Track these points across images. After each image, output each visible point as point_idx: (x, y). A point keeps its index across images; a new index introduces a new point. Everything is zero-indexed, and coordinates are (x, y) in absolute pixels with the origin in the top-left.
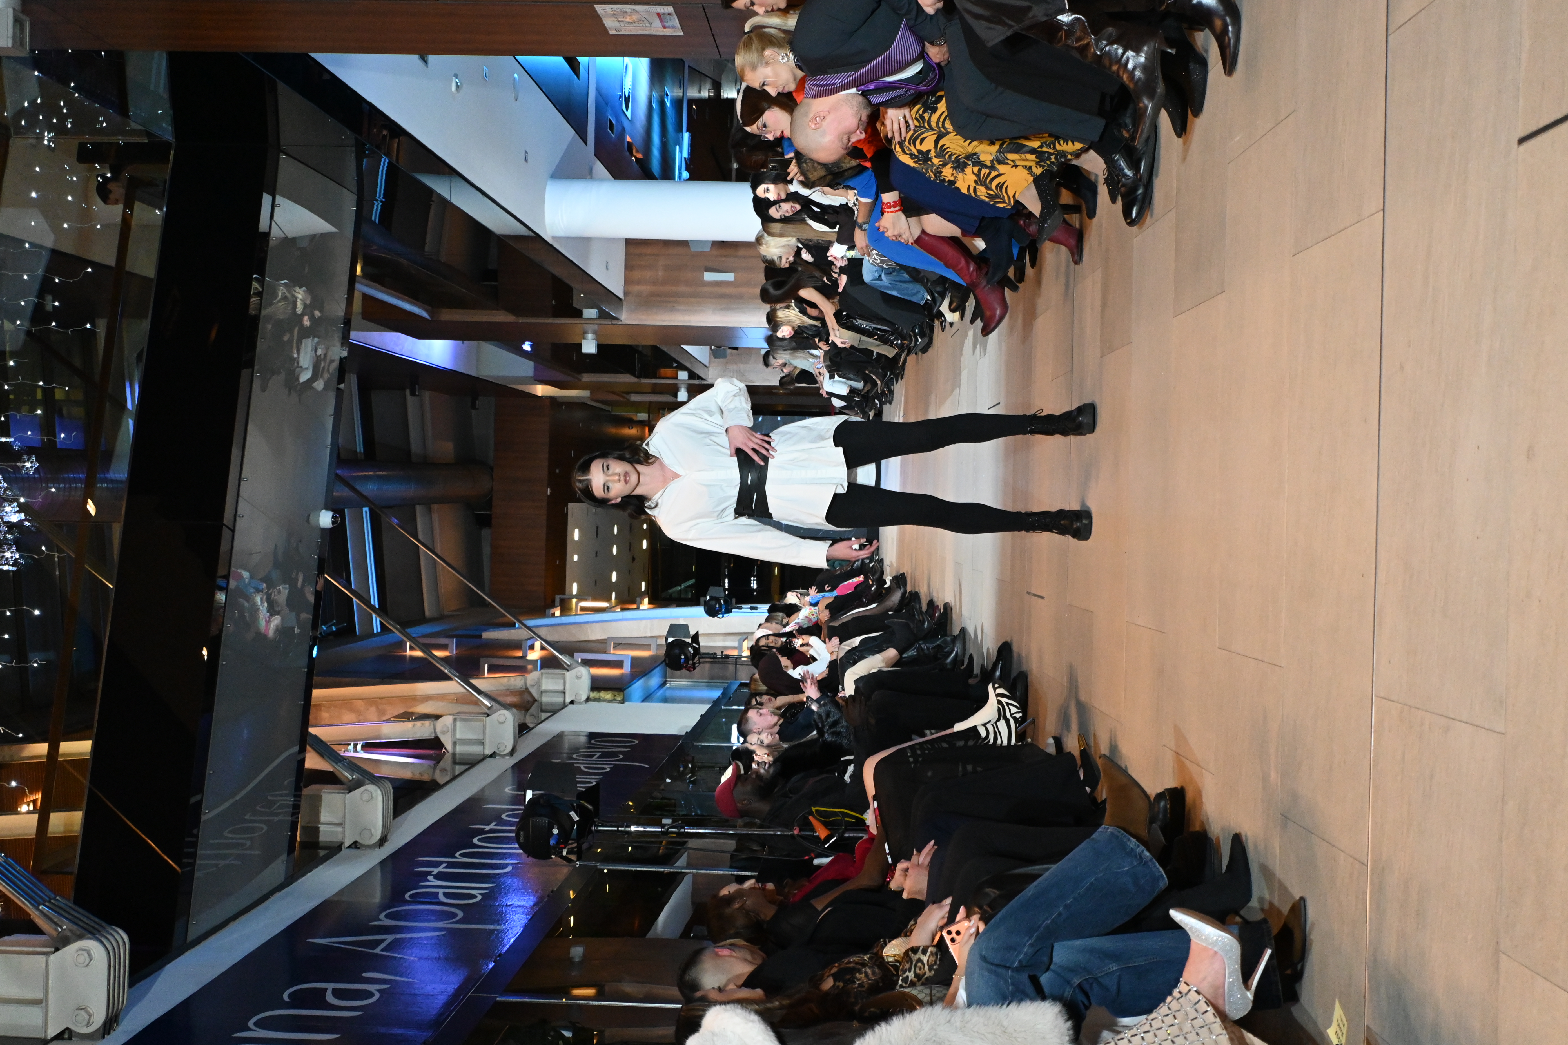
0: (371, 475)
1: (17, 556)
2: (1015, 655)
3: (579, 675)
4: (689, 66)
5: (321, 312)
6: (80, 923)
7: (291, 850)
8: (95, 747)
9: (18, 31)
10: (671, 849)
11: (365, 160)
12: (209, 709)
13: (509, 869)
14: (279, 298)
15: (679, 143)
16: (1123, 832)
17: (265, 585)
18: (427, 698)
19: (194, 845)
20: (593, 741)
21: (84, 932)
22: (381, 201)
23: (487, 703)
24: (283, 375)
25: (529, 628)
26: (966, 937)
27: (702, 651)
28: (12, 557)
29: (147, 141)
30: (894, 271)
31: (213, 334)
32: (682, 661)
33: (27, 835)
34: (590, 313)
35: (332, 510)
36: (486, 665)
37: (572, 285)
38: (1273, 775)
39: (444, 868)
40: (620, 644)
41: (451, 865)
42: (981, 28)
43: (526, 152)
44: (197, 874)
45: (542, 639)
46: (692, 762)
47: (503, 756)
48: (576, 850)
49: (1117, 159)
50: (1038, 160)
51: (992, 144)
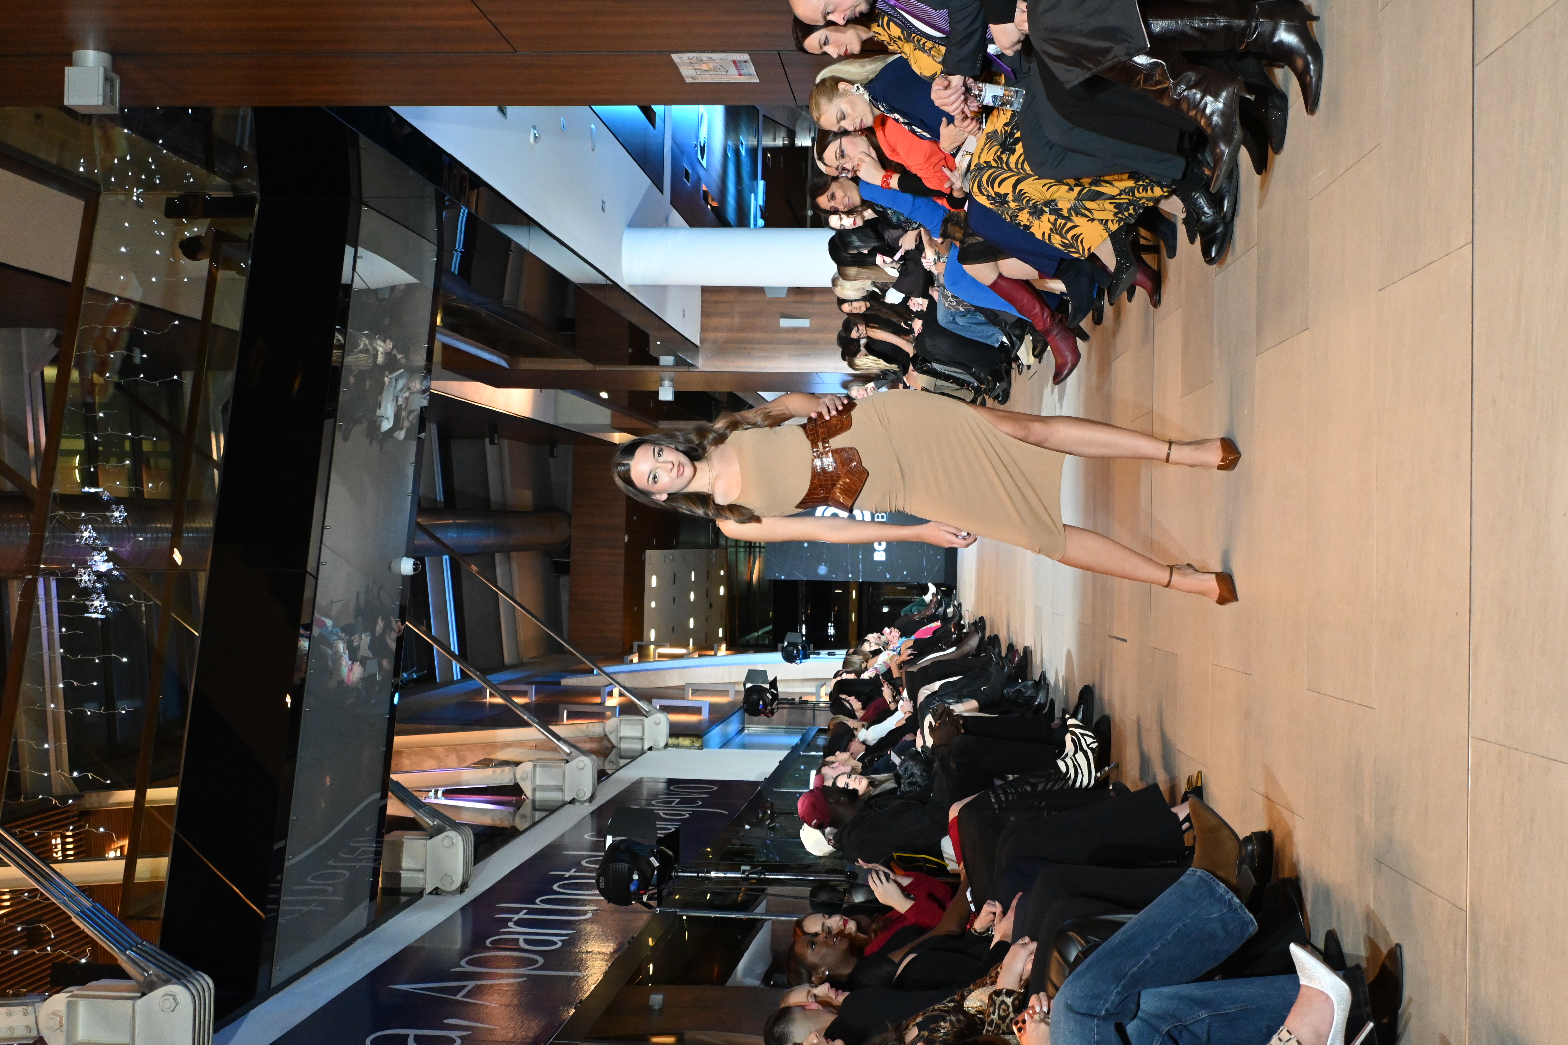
0: (451, 523)
1: (106, 604)
2: (1097, 698)
3: (657, 721)
4: (764, 116)
6: (167, 968)
7: (373, 896)
8: (181, 794)
9: (108, 89)
10: (751, 895)
11: (444, 212)
12: (292, 755)
13: (589, 915)
14: (361, 349)
15: (754, 190)
16: (1211, 876)
17: (347, 633)
18: (507, 745)
19: (278, 891)
20: (671, 788)
21: (169, 977)
22: (461, 252)
23: (566, 749)
24: (365, 425)
25: (607, 675)
27: (780, 696)
28: (101, 605)
29: (231, 196)
30: (969, 313)
31: (297, 385)
32: (760, 707)
33: (114, 881)
34: (667, 360)
35: (414, 558)
36: (565, 712)
37: (648, 332)
38: (1367, 819)
39: (525, 914)
40: (698, 690)
41: (531, 911)
42: (1059, 70)
43: (603, 202)
44: (281, 920)
45: (620, 685)
46: (771, 808)
47: (582, 802)
48: (656, 896)
49: (1197, 198)
50: (1116, 211)
51: (1071, 189)
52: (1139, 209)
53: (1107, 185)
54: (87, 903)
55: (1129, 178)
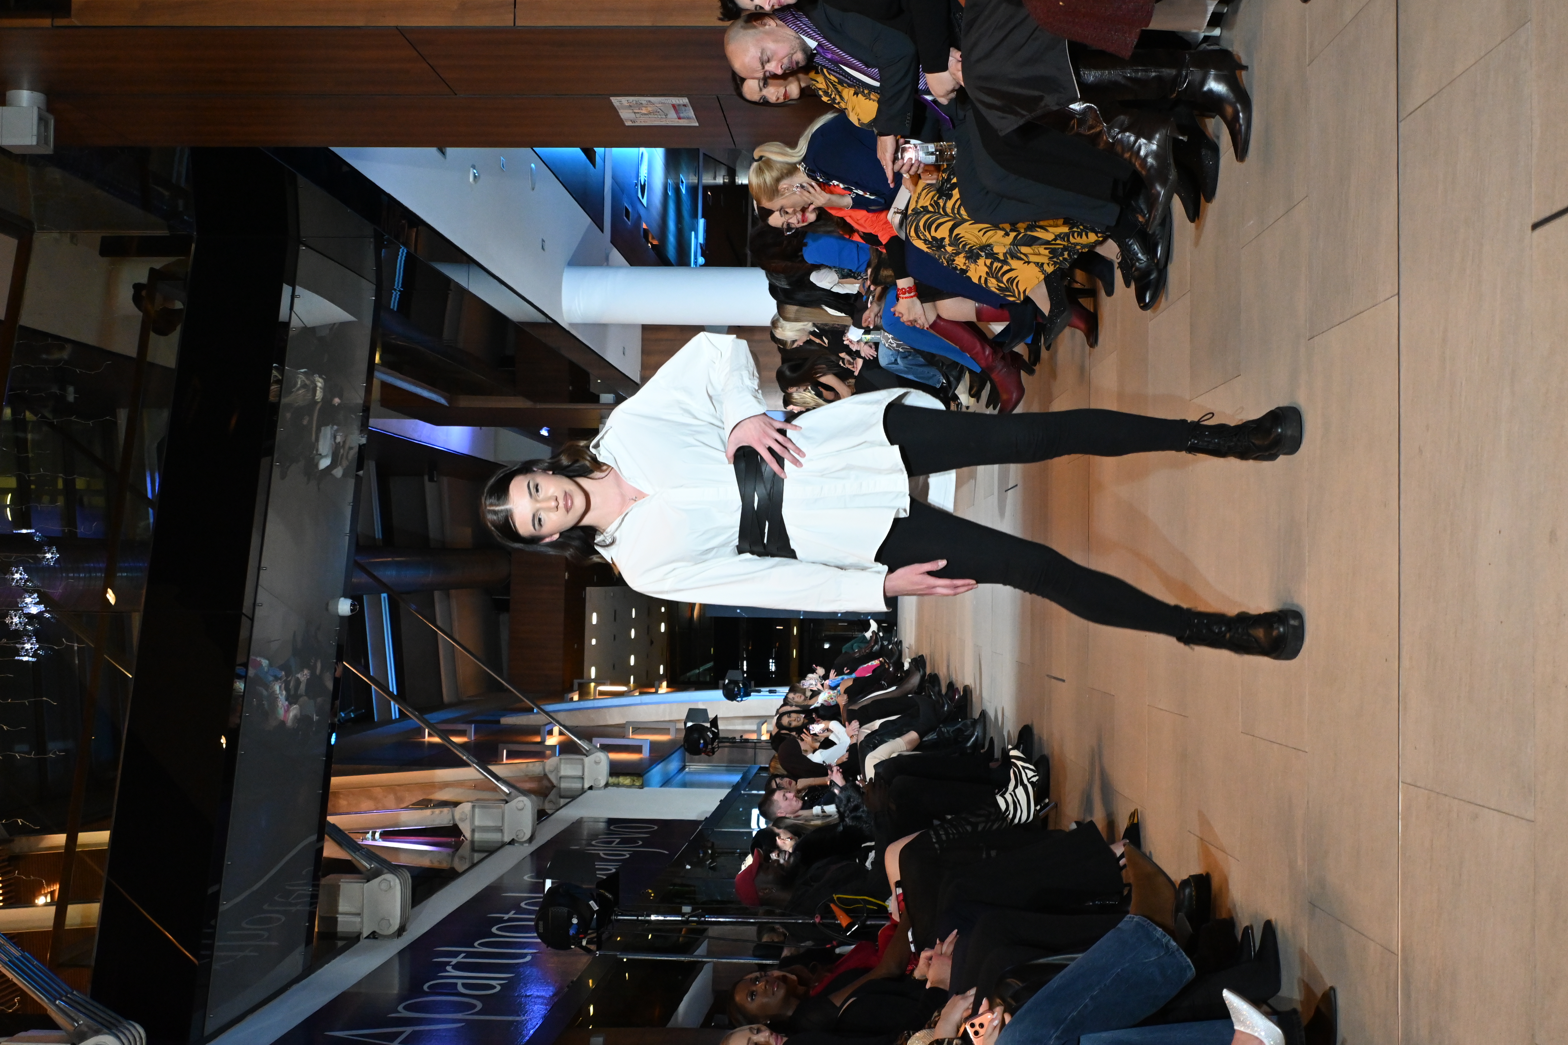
0: (389, 561)
1: (37, 647)
2: (1036, 738)
3: (597, 760)
4: (704, 154)
5: (340, 398)
6: (96, 1017)
7: (309, 941)
8: (113, 837)
9: (43, 129)
10: (691, 937)
11: (383, 251)
12: (227, 798)
13: (528, 958)
14: (299, 386)
15: (695, 229)
16: (1148, 921)
17: (283, 673)
18: (446, 785)
19: (212, 936)
20: (612, 828)
21: (100, 1027)
22: (400, 291)
23: (505, 789)
24: (302, 463)
25: (547, 713)
26: (990, 1030)
27: (721, 735)
28: (31, 648)
29: (168, 235)
30: (909, 355)
31: (233, 422)
32: (701, 746)
33: (44, 927)
34: (607, 399)
35: (351, 597)
36: (505, 751)
37: (590, 371)
38: (1300, 862)
39: (464, 957)
40: (639, 728)
41: (469, 955)
42: (994, 118)
43: (543, 241)
44: (215, 966)
45: (560, 724)
46: (712, 848)
47: (522, 843)
48: (595, 939)
49: (1131, 244)
50: (1051, 256)
51: (1007, 234)
52: (1074, 254)
53: (1042, 231)
54: (15, 952)
55: (1065, 223)
